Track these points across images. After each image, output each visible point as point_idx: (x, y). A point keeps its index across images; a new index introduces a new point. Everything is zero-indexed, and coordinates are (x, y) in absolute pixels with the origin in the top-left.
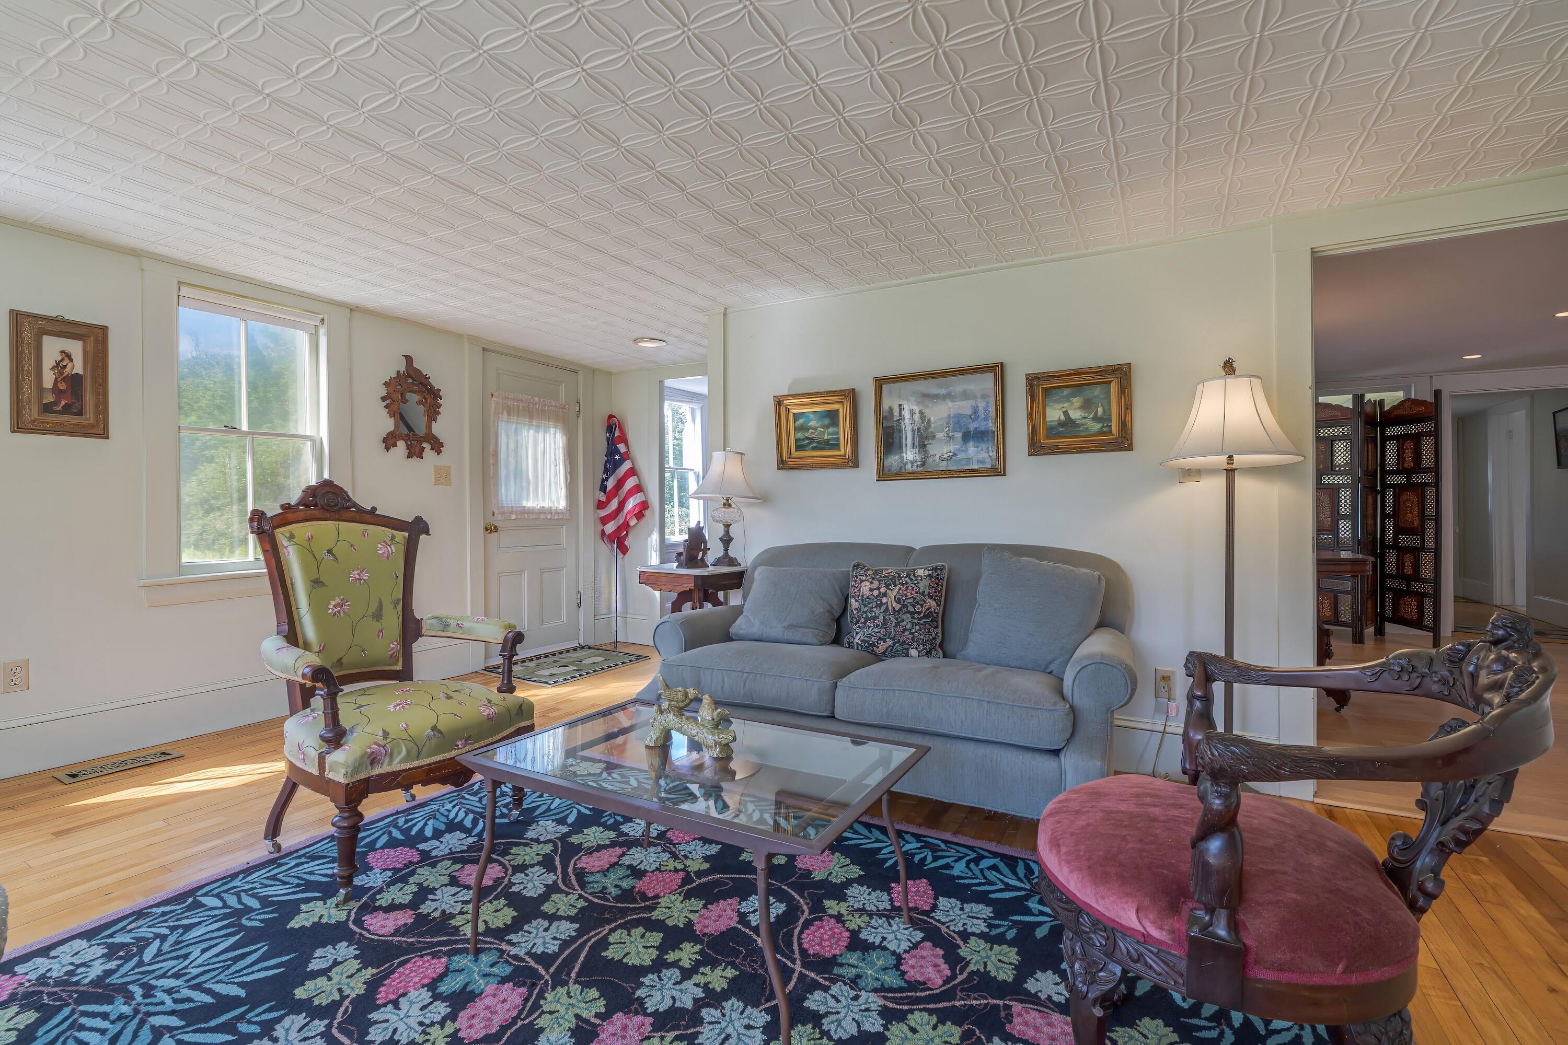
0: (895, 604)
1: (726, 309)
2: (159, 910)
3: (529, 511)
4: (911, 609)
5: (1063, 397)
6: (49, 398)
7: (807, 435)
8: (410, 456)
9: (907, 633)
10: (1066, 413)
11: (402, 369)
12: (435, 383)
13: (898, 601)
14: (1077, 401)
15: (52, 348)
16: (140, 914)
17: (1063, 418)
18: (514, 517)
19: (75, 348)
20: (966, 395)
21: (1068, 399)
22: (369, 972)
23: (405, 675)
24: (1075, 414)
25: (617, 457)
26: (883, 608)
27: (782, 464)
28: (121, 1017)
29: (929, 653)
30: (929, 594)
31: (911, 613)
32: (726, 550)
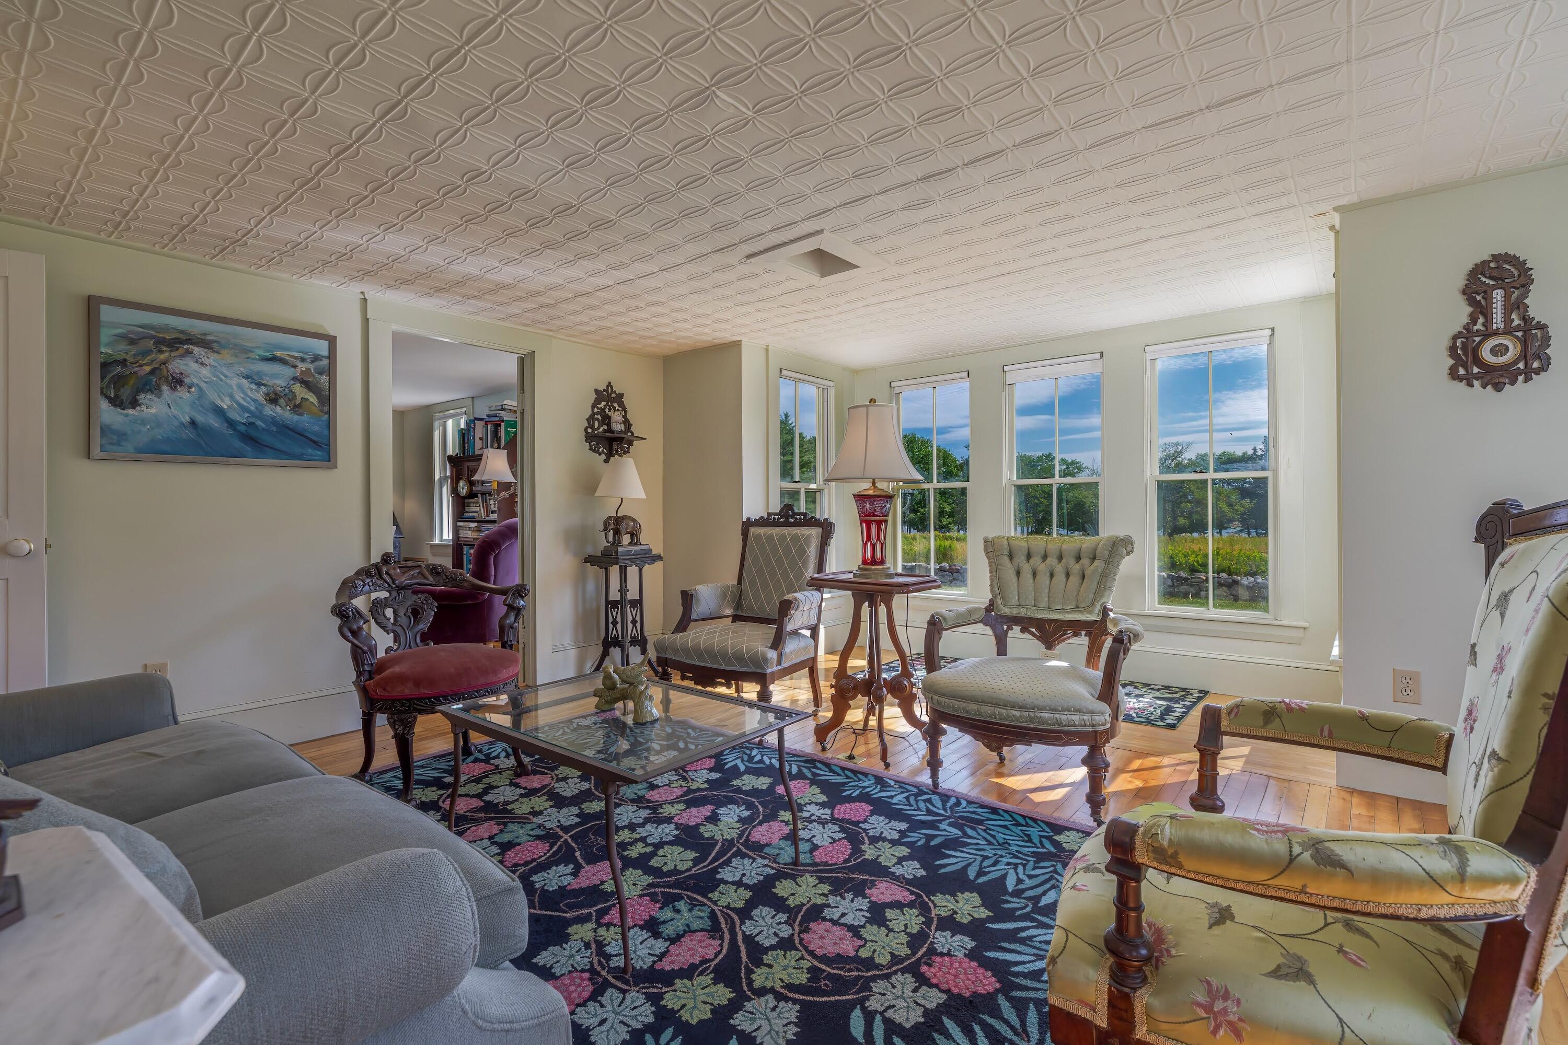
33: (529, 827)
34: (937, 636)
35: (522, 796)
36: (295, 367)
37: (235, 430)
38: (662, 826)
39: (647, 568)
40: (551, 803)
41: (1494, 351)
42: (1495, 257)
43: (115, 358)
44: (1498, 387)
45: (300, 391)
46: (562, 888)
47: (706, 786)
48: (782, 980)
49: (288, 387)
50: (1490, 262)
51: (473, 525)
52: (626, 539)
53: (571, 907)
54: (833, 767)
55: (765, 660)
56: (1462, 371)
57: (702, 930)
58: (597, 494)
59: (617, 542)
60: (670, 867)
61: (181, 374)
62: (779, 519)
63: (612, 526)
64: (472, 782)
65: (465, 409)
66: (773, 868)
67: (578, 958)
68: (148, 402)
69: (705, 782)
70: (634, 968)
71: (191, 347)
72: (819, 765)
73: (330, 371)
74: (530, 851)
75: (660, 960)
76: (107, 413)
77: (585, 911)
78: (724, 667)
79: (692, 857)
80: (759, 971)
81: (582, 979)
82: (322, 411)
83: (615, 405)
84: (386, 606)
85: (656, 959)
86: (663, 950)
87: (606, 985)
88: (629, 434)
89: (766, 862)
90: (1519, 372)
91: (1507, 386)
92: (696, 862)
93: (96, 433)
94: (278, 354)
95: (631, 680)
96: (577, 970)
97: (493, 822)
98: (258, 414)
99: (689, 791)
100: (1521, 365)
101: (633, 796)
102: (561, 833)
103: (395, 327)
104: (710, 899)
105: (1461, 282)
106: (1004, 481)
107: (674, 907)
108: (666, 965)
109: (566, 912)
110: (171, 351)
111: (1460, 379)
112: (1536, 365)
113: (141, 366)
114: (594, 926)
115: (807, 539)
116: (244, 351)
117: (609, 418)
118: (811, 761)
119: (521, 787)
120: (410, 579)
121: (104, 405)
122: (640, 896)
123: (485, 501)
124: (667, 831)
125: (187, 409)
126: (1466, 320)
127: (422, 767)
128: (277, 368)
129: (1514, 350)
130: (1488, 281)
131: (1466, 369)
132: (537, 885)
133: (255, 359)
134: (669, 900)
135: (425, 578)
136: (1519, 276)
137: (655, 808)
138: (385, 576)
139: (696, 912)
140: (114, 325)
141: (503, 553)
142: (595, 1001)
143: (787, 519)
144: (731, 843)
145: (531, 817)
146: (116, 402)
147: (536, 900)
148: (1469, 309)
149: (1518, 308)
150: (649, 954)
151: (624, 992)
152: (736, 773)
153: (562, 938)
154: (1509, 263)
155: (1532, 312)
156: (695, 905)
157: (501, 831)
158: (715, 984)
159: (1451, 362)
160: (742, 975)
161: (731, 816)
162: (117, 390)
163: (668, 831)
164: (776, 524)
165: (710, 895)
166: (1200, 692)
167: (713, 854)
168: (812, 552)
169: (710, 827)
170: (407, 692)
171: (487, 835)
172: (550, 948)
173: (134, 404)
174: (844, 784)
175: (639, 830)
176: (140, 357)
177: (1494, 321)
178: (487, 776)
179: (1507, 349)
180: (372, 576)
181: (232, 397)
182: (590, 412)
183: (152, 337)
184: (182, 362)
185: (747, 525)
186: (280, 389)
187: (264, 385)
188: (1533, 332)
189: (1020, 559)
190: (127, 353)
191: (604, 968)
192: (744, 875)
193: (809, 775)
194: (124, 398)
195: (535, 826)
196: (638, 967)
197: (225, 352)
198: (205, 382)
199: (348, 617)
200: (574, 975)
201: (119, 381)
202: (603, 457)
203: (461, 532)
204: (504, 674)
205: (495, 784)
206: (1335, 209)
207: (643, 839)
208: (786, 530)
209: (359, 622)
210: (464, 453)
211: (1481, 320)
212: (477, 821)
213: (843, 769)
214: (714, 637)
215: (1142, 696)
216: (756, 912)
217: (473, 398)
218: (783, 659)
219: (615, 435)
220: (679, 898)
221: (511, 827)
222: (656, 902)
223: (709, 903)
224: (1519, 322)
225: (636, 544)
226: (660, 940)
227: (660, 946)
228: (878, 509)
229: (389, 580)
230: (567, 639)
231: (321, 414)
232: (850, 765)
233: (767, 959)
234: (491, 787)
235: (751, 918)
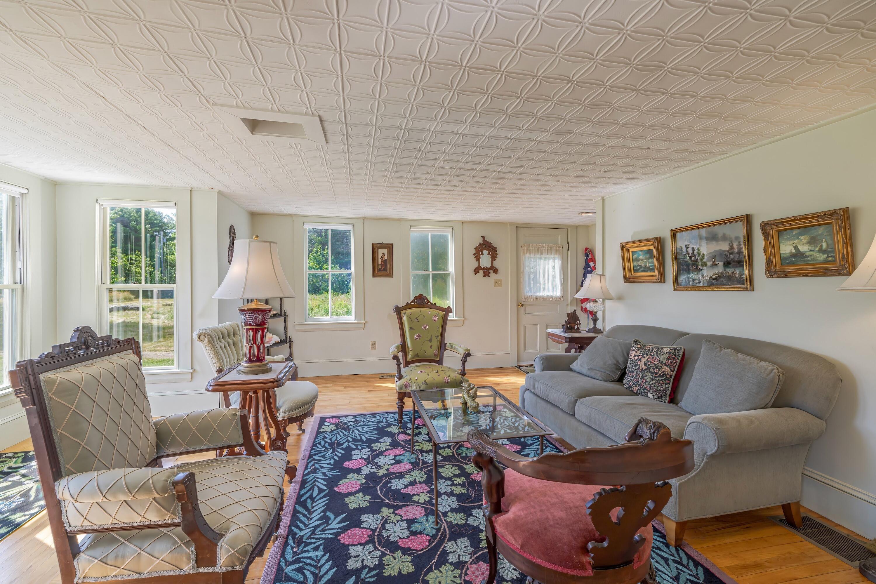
0: (643, 366)
1: (603, 197)
2: (368, 415)
3: (541, 298)
4: (652, 370)
5: (794, 236)
6: (380, 267)
7: (639, 263)
8: (484, 276)
9: (647, 384)
10: (796, 247)
11: (481, 241)
12: (494, 245)
13: (645, 364)
14: (804, 239)
15: (381, 252)
16: (365, 415)
17: (794, 251)
18: (532, 300)
19: (385, 251)
20: (725, 238)
21: (797, 237)
22: (389, 447)
23: (440, 362)
24: (804, 248)
25: (589, 269)
26: (637, 367)
27: (626, 280)
28: (345, 435)
29: (660, 397)
30: (665, 363)
31: (652, 373)
32: (595, 324)
156: (460, 454)
223: (455, 453)
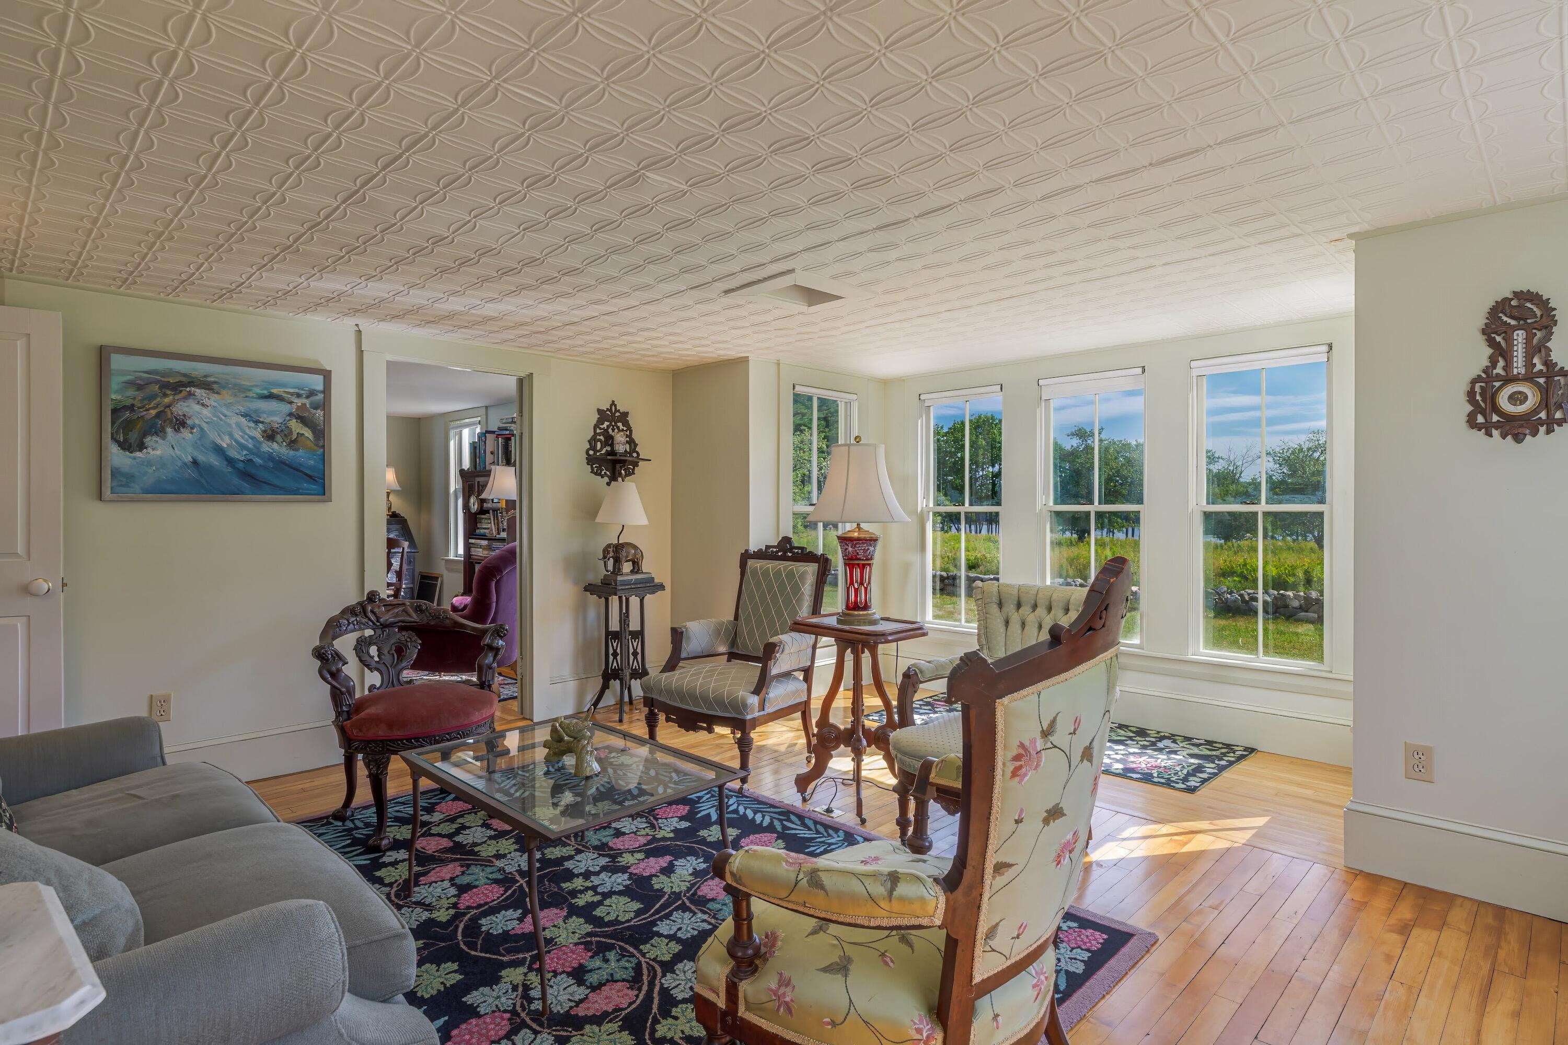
33: (489, 870)
34: (910, 689)
35: (491, 838)
36: (291, 403)
37: (233, 467)
38: (615, 876)
39: (648, 598)
40: (516, 847)
41: (1512, 398)
42: (1517, 295)
43: (124, 403)
44: (1518, 439)
45: (296, 427)
46: (506, 933)
47: (672, 835)
48: (683, 1032)
49: (284, 423)
50: (1512, 299)
51: (484, 543)
52: (627, 567)
53: (509, 951)
54: (807, 821)
55: (745, 706)
56: (1480, 419)
57: (624, 980)
58: (598, 520)
59: (617, 571)
60: (612, 917)
61: (184, 415)
62: (777, 552)
63: (611, 554)
64: (447, 821)
65: (479, 419)
66: (710, 923)
67: (503, 999)
68: (154, 445)
69: (672, 831)
70: (551, 1012)
71: (193, 389)
72: (793, 817)
73: (325, 405)
74: (485, 895)
75: (577, 1006)
76: (116, 456)
77: (521, 956)
78: (705, 711)
79: (635, 908)
80: (664, 1022)
81: (503, 1019)
82: (317, 445)
83: (620, 424)
84: (370, 644)
85: (573, 1004)
86: (582, 997)
87: (524, 1025)
88: (635, 455)
89: (705, 917)
90: (1541, 422)
91: (1528, 438)
92: (638, 913)
93: (107, 475)
94: (275, 391)
95: (576, 736)
96: (499, 1010)
97: (457, 863)
98: (256, 452)
99: (654, 839)
100: (1543, 415)
101: (596, 843)
102: (518, 878)
103: (390, 357)
104: (640, 951)
105: (1481, 321)
106: (1039, 507)
107: (604, 956)
108: (581, 1012)
109: (504, 956)
110: (174, 395)
111: (1479, 427)
112: (1558, 415)
113: (147, 410)
114: (525, 970)
115: (803, 576)
116: (241, 390)
117: (612, 438)
118: (787, 813)
119: (491, 829)
120: (395, 617)
121: (114, 449)
122: (576, 944)
123: (496, 517)
124: (619, 880)
125: (190, 449)
126: (1486, 363)
127: (403, 803)
128: (273, 405)
129: (1533, 398)
130: (1509, 320)
131: (1485, 417)
132: (484, 929)
133: (253, 397)
134: (601, 950)
135: (409, 615)
136: (1542, 316)
137: (614, 855)
138: (370, 615)
139: (623, 963)
140: (123, 373)
141: (505, 578)
142: (509, 1039)
143: (785, 553)
144: (677, 896)
145: (494, 860)
146: (125, 446)
147: (480, 942)
148: (1490, 351)
149: (1540, 351)
150: (569, 1000)
151: (536, 1033)
152: (706, 822)
153: (493, 980)
154: (1531, 301)
155: (1554, 357)
156: (624, 956)
157: (463, 873)
158: (620, 1032)
159: (1470, 408)
160: (648, 1025)
161: (686, 867)
162: (125, 434)
163: (621, 880)
164: (773, 557)
165: (641, 947)
166: (1246, 749)
167: (657, 906)
168: (807, 589)
169: (663, 878)
170: (381, 733)
171: (448, 876)
172: (481, 989)
173: (142, 447)
174: (811, 839)
175: (593, 878)
176: (146, 402)
177: (1515, 365)
178: (462, 816)
179: (1526, 398)
180: (356, 615)
181: (231, 435)
182: (593, 434)
183: (157, 382)
184: (186, 404)
185: (746, 556)
186: (277, 426)
187: (262, 422)
188: (1556, 378)
189: (1010, 608)
190: (134, 399)
191: (524, 1010)
192: (680, 929)
193: (779, 828)
194: (132, 441)
195: (495, 869)
196: (555, 1011)
197: (224, 392)
198: (207, 423)
199: (328, 660)
200: (496, 1014)
201: (128, 426)
202: (606, 479)
203: (472, 549)
204: (477, 716)
205: (467, 824)
206: (1351, 236)
207: (594, 888)
208: (781, 565)
209: (337, 664)
210: (475, 468)
211: (1501, 363)
212: (442, 862)
213: (816, 823)
214: (698, 679)
215: (1175, 752)
216: (680, 966)
217: (487, 407)
218: (767, 704)
219: (618, 457)
220: (610, 947)
221: (475, 869)
222: (589, 951)
223: (638, 955)
224: (1542, 367)
225: (637, 573)
226: (582, 988)
227: (580, 992)
228: (861, 553)
229: (373, 618)
230: (567, 670)
231: (315, 448)
232: (825, 819)
233: (675, 1011)
234: (463, 827)
235: (673, 972)
